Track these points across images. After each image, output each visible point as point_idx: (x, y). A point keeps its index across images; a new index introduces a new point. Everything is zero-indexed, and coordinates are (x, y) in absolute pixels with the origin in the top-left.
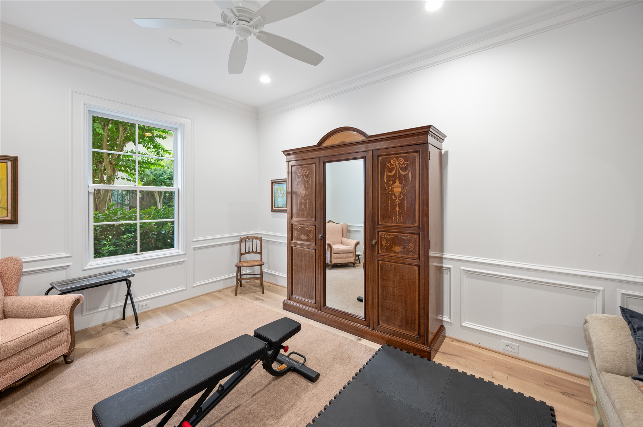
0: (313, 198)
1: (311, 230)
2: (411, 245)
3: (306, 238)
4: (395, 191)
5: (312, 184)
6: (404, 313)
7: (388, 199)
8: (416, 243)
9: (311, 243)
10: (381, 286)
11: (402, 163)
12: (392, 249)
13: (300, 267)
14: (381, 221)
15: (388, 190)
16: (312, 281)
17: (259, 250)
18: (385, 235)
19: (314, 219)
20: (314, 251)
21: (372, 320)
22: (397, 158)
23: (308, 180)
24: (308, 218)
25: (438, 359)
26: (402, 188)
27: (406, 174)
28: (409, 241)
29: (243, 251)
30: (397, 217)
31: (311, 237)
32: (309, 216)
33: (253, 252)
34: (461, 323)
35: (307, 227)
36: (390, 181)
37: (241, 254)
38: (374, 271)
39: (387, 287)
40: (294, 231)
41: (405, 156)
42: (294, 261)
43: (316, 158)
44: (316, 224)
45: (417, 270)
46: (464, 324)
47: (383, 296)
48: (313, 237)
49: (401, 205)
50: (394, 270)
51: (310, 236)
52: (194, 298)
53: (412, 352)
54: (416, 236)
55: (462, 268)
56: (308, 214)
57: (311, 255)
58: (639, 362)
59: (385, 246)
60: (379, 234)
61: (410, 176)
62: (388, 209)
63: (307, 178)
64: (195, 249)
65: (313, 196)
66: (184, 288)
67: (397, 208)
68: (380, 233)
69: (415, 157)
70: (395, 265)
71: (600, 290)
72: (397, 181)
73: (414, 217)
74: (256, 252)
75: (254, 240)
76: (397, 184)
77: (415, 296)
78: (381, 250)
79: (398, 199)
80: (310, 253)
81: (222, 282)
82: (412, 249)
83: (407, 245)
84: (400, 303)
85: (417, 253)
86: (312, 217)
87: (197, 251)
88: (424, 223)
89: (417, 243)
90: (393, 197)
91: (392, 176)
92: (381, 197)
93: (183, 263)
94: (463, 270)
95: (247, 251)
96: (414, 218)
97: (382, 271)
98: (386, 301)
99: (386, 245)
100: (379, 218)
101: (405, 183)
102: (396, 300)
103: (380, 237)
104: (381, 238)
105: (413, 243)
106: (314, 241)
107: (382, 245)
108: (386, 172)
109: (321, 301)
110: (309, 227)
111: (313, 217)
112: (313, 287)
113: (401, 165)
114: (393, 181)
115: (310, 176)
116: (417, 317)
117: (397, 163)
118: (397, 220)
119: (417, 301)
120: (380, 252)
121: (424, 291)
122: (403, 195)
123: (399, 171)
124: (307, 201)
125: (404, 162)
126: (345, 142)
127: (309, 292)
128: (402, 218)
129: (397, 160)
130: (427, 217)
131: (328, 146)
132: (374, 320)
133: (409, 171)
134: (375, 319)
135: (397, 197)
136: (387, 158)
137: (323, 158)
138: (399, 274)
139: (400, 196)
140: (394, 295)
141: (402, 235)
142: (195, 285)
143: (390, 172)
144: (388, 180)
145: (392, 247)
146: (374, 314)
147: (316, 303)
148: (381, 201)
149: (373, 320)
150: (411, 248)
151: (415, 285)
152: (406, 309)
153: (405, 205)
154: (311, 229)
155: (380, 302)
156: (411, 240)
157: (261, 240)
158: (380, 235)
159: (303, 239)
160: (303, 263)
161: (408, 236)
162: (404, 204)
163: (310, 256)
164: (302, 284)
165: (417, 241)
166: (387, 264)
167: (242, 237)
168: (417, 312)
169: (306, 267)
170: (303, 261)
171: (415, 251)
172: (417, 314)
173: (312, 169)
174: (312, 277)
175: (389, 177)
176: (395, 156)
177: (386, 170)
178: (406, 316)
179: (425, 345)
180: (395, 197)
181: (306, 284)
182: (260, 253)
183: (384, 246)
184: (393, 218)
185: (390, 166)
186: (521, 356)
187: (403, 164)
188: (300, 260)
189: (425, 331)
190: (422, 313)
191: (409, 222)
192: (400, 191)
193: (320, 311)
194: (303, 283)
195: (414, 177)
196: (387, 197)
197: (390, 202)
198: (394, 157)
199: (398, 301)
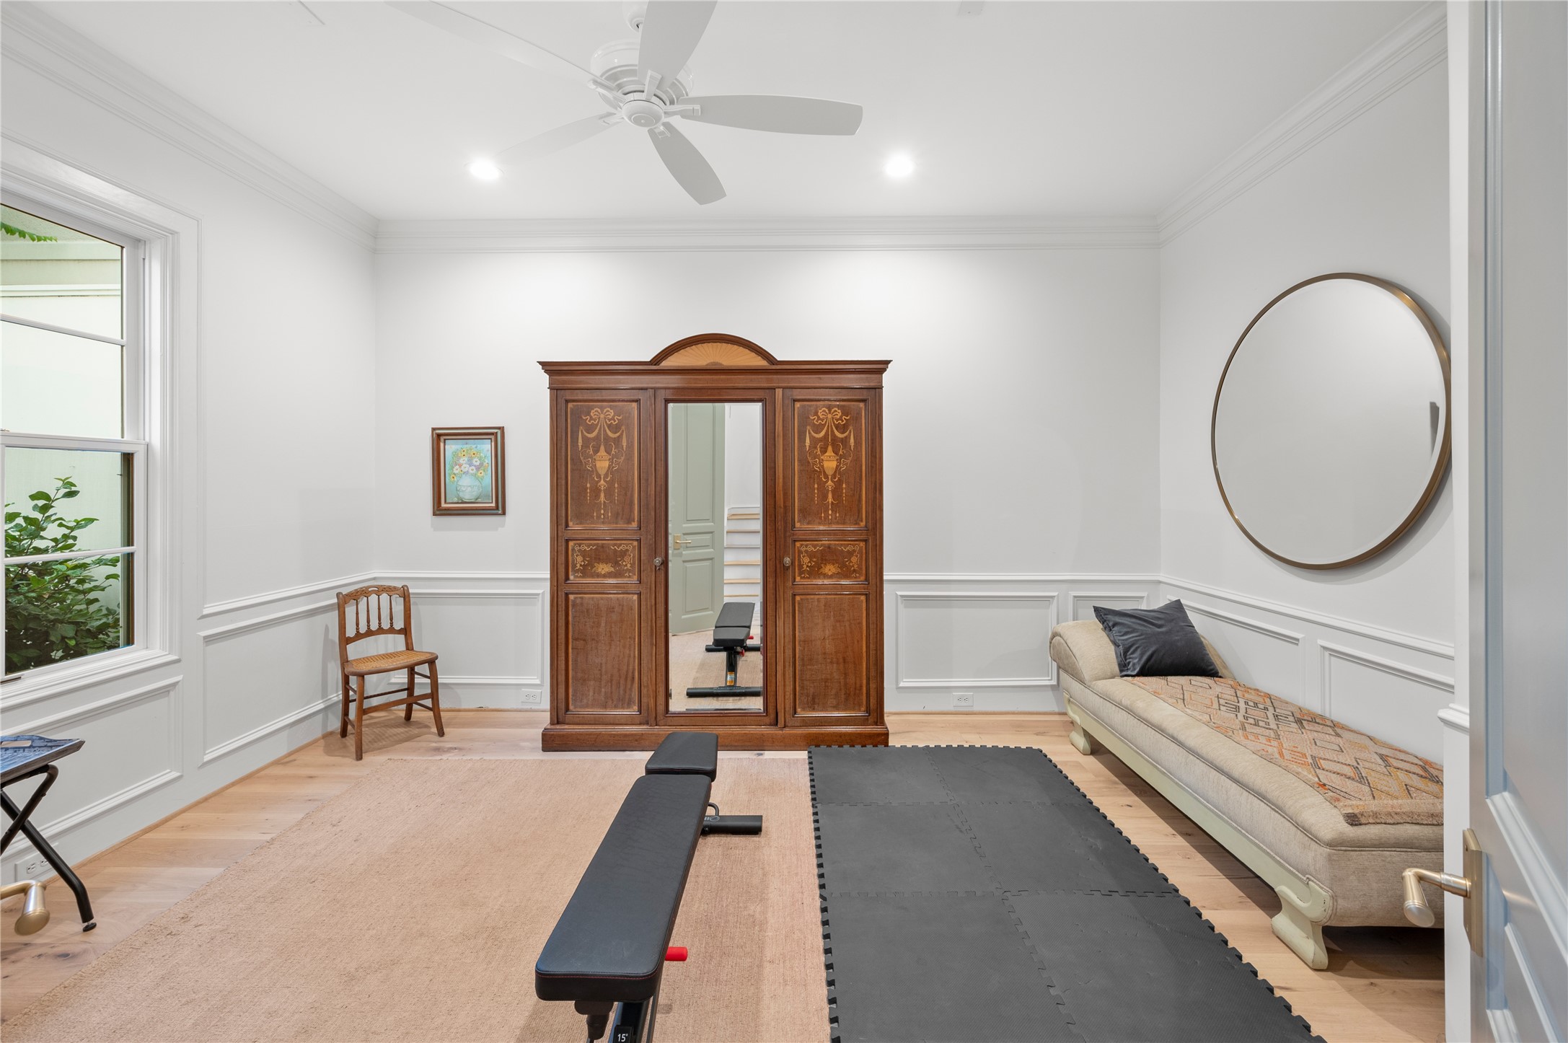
0: (633, 479)
1: (627, 550)
2: (854, 559)
3: (612, 569)
4: (825, 466)
5: (630, 446)
6: (842, 681)
7: (812, 481)
8: (861, 557)
9: (627, 579)
10: (800, 641)
11: (838, 417)
12: (822, 570)
13: (593, 639)
14: (799, 521)
15: (814, 464)
16: (628, 665)
17: (399, 624)
18: (806, 546)
19: (634, 525)
20: (635, 597)
21: (783, 711)
22: (830, 408)
23: (619, 437)
24: (617, 523)
25: (894, 741)
26: (839, 461)
27: (846, 437)
28: (851, 553)
29: (350, 632)
30: (830, 512)
31: (626, 565)
32: (622, 519)
33: (380, 631)
34: (897, 683)
35: (615, 545)
36: (816, 448)
37: (345, 641)
38: (786, 615)
39: (811, 641)
40: (573, 555)
41: (844, 406)
42: (573, 628)
43: (646, 389)
44: (641, 535)
45: (864, 601)
46: (902, 685)
47: (803, 660)
48: (633, 565)
49: (837, 491)
50: (823, 607)
51: (624, 563)
52: (206, 799)
53: (858, 744)
54: (862, 544)
55: (899, 593)
56: (616, 515)
57: (625, 608)
58: (1120, 659)
59: (807, 566)
60: (795, 545)
61: (852, 440)
62: (813, 500)
63: (616, 433)
64: (209, 640)
65: (633, 474)
66: (173, 773)
67: (830, 496)
68: (798, 544)
69: (861, 409)
70: (826, 598)
71: (1054, 596)
72: (830, 448)
73: (859, 511)
74: (392, 630)
75: (384, 597)
76: (830, 454)
77: (862, 646)
78: (800, 575)
79: (832, 481)
80: (625, 604)
81: (285, 733)
82: (856, 566)
83: (847, 561)
84: (835, 665)
85: (864, 572)
86: (629, 521)
87: (213, 648)
88: (876, 521)
89: (864, 556)
90: (822, 476)
91: (820, 440)
92: (799, 478)
93: (169, 691)
94: (900, 596)
95: (363, 629)
96: (859, 513)
97: (802, 614)
98: (809, 667)
99: (810, 564)
100: (796, 516)
101: (843, 452)
102: (829, 661)
103: (797, 551)
104: (800, 552)
105: (857, 556)
106: (635, 574)
107: (800, 566)
108: (809, 431)
109: (658, 704)
110: (621, 545)
111: (634, 521)
112: (633, 678)
113: (837, 420)
114: (821, 448)
115: (623, 428)
116: (864, 682)
117: (830, 416)
118: (830, 517)
119: (864, 654)
120: (798, 579)
121: (877, 634)
122: (840, 474)
123: (832, 431)
124: (616, 485)
125: (841, 417)
126: (721, 364)
127: (622, 692)
128: (838, 515)
129: (830, 411)
130: (881, 510)
131: (679, 366)
132: (787, 709)
133: (850, 432)
134: (787, 706)
135: (830, 477)
136: (810, 406)
137: (663, 391)
138: (834, 614)
139: (834, 476)
140: (825, 654)
141: (838, 544)
142: (207, 758)
143: (818, 431)
144: (813, 446)
145: (820, 568)
146: (787, 697)
147: (640, 714)
148: (799, 485)
149: (785, 708)
150: (853, 566)
151: (861, 628)
152: (845, 674)
153: (844, 491)
154: (628, 548)
155: (797, 671)
156: (854, 551)
157: (405, 595)
158: (798, 548)
159: (603, 573)
160: (602, 629)
161: (848, 545)
162: (842, 490)
163: (622, 610)
164: (601, 679)
165: (864, 551)
166: (811, 599)
167: (345, 591)
168: (864, 674)
169: (611, 636)
170: (603, 624)
171: (861, 569)
172: (864, 677)
173: (630, 413)
174: (629, 656)
175: (814, 442)
176: (827, 403)
177: (808, 427)
178: (846, 684)
179: (877, 725)
180: (826, 477)
181: (612, 676)
182: (406, 631)
183: (805, 566)
184: (823, 515)
185: (817, 421)
186: (976, 709)
187: (841, 419)
188: (594, 622)
189: (877, 701)
190: (873, 673)
191: (850, 520)
192: (835, 466)
193: (656, 725)
194: (601, 675)
195: (858, 443)
196: (810, 477)
197: (816, 486)
198: (824, 406)
199: (832, 662)
